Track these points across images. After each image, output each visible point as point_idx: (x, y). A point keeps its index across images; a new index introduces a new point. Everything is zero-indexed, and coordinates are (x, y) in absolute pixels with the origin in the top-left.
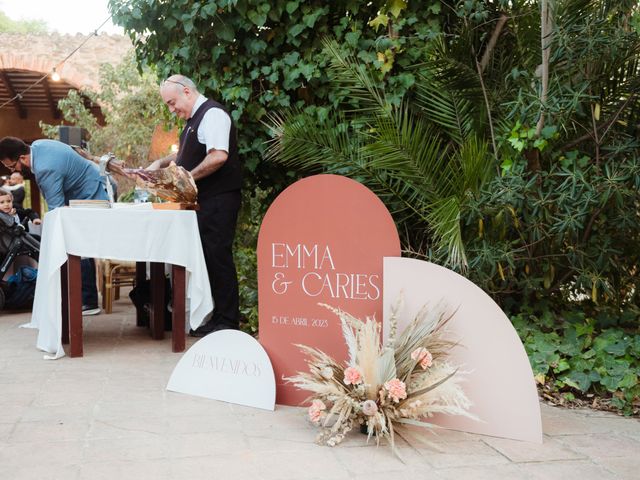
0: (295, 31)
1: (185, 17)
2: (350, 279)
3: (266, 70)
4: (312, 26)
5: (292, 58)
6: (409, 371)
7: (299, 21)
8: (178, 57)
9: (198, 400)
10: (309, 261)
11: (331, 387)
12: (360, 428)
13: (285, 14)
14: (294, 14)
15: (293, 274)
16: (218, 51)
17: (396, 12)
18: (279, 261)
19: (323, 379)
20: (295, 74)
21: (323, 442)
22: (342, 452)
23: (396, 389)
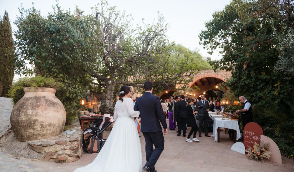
0: (259, 87)
1: (238, 85)
2: (256, 137)
3: (253, 94)
4: (262, 86)
5: (258, 92)
6: (262, 152)
7: (260, 85)
8: (237, 91)
9: (234, 151)
10: (251, 134)
11: (250, 152)
12: (253, 158)
13: (257, 84)
14: (259, 84)
15: (248, 135)
16: (245, 90)
17: (279, 84)
18: (246, 133)
19: (249, 151)
20: (259, 95)
21: (249, 159)
22: (251, 160)
23: (259, 153)
